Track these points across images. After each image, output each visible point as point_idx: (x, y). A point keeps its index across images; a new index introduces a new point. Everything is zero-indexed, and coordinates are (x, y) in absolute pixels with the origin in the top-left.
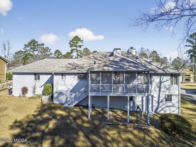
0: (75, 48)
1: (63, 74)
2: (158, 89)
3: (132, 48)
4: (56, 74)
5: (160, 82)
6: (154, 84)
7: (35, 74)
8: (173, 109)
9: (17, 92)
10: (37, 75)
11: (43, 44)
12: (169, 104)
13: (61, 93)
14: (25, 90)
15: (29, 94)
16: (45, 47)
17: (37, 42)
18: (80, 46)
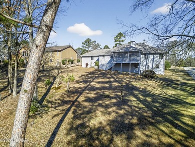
0: (119, 42)
1: (104, 56)
2: (152, 62)
3: (145, 40)
4: (101, 56)
5: (154, 58)
6: (150, 59)
7: (92, 57)
8: (160, 72)
9: (84, 66)
10: (93, 57)
11: (95, 41)
12: (158, 70)
13: (103, 65)
14: (87, 65)
15: (89, 66)
16: (96, 43)
17: (91, 40)
18: (123, 41)
